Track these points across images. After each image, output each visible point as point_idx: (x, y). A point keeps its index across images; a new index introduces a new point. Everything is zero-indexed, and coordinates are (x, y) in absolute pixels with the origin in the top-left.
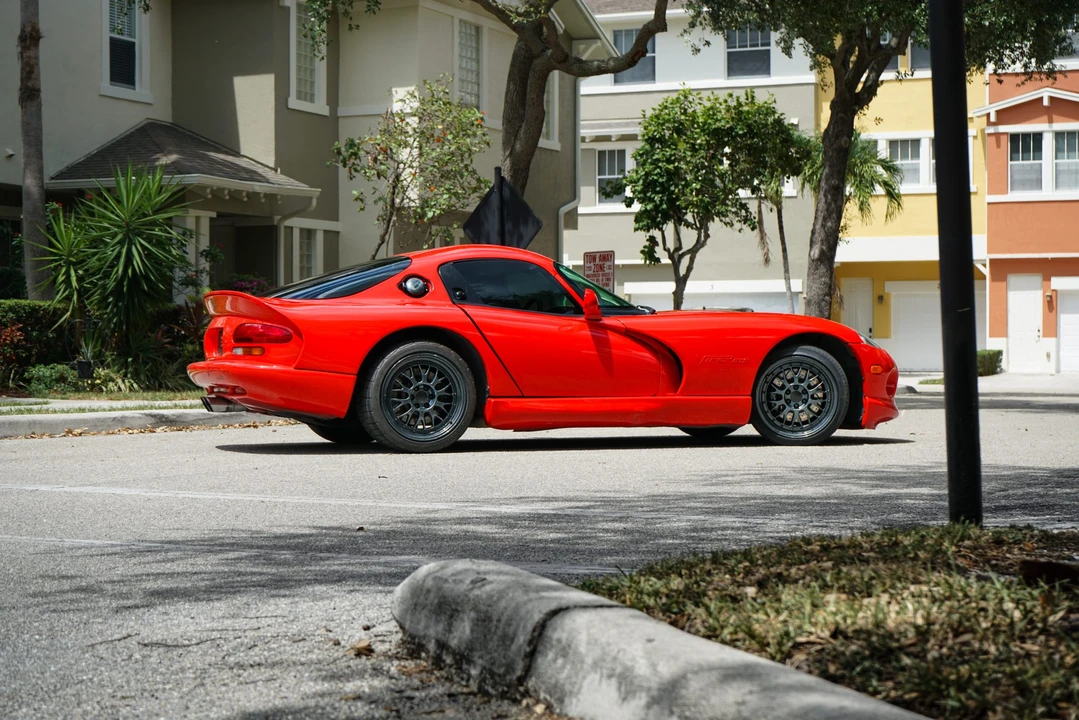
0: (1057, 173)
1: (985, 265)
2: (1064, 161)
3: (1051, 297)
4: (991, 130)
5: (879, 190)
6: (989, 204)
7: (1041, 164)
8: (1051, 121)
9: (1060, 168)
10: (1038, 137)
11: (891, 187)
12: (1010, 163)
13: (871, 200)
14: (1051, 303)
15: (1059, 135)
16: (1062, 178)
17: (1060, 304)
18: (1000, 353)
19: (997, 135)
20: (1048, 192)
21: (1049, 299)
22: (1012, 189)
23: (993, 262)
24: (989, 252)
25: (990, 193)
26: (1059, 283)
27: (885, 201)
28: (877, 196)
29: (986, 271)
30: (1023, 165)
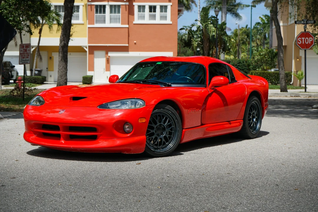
0: (111, 19)
1: (86, 48)
2: (113, 14)
3: (108, 58)
4: (90, 3)
5: (55, 22)
6: (89, 28)
7: (105, 15)
8: (108, 2)
9: (112, 17)
10: (104, 6)
11: (59, 21)
12: (95, 14)
13: (53, 26)
14: (108, 61)
15: (111, 6)
16: (112, 20)
17: (111, 61)
18: (92, 76)
19: (91, 5)
20: (108, 24)
21: (108, 59)
22: (96, 23)
23: (89, 46)
24: (89, 43)
25: (89, 24)
26: (111, 54)
27: (57, 26)
28: (55, 24)
29: (87, 50)
30: (99, 15)
